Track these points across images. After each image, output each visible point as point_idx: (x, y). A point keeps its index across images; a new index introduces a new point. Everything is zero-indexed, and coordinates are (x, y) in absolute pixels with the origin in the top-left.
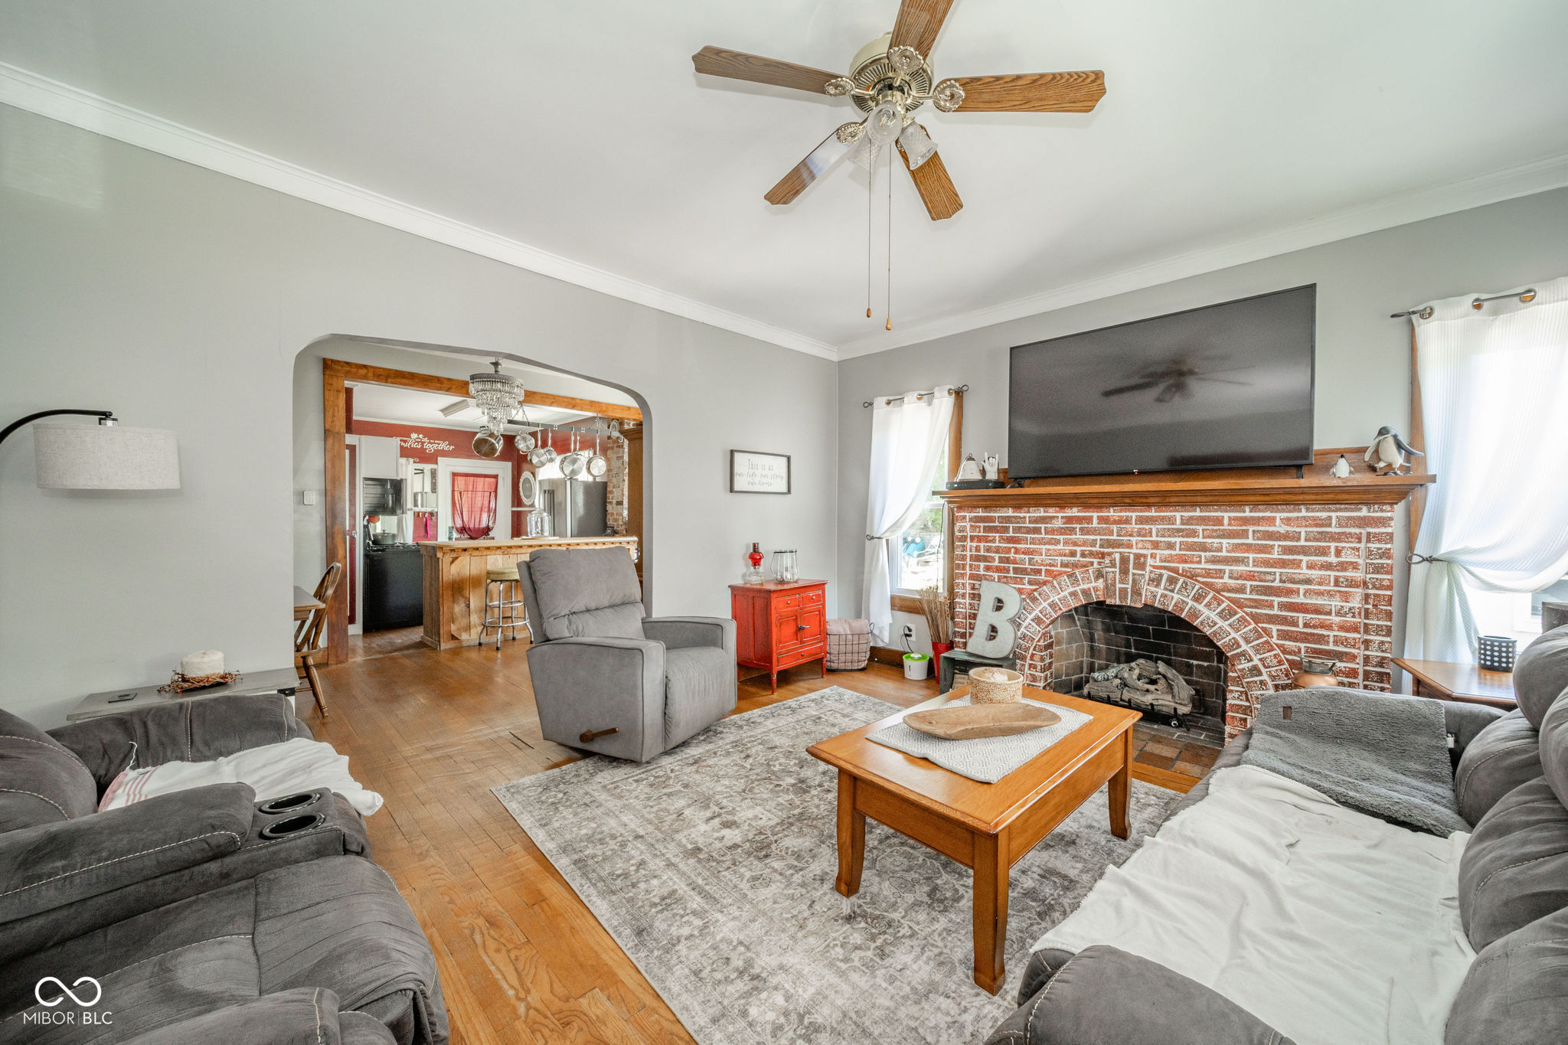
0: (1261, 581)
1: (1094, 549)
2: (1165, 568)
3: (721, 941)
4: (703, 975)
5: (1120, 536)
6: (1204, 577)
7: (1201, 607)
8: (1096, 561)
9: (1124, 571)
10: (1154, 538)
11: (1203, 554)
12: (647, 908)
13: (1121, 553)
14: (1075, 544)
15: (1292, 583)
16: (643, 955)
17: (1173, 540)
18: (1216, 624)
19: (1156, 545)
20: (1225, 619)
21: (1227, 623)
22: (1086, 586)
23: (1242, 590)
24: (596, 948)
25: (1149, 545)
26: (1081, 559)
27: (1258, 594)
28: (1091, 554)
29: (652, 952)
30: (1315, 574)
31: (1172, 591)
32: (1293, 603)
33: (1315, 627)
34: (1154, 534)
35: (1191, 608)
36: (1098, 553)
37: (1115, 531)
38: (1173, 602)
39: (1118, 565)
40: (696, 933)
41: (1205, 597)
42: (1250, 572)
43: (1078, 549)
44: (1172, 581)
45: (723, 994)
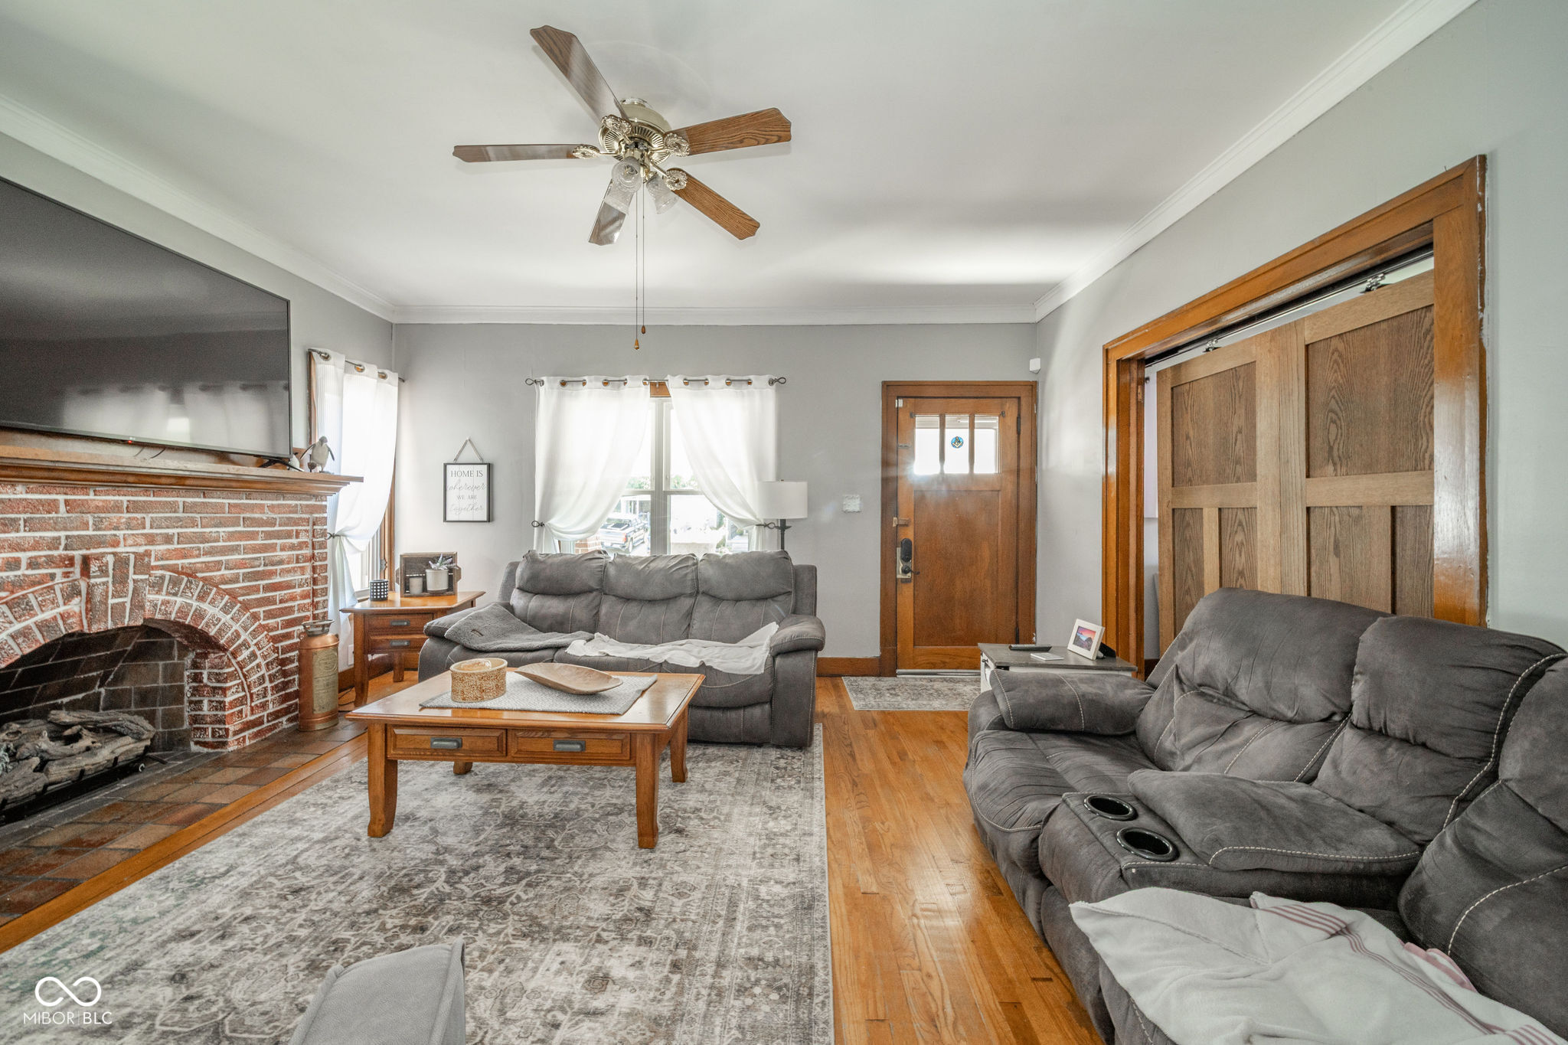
0: (252, 567)
1: (55, 553)
2: (163, 567)
3: (764, 867)
4: (795, 857)
5: (99, 529)
6: (203, 572)
7: (205, 606)
8: (58, 572)
9: (121, 579)
10: (147, 531)
11: (201, 546)
12: (785, 927)
13: (115, 554)
14: (17, 547)
15: (272, 565)
16: (819, 890)
17: (170, 531)
18: (219, 620)
19: (151, 540)
20: (227, 613)
21: (230, 616)
22: (48, 615)
23: (235, 580)
24: (846, 923)
25: (141, 540)
26: (29, 572)
27: (249, 581)
28: (50, 561)
29: (812, 888)
30: (285, 554)
31: (175, 594)
32: (273, 584)
33: (286, 601)
34: (148, 525)
35: (196, 609)
36: (62, 559)
37: (91, 523)
38: (176, 608)
39: (111, 572)
40: (772, 882)
41: (209, 594)
42: (243, 559)
43: (24, 556)
44: (175, 582)
45: (795, 842)
